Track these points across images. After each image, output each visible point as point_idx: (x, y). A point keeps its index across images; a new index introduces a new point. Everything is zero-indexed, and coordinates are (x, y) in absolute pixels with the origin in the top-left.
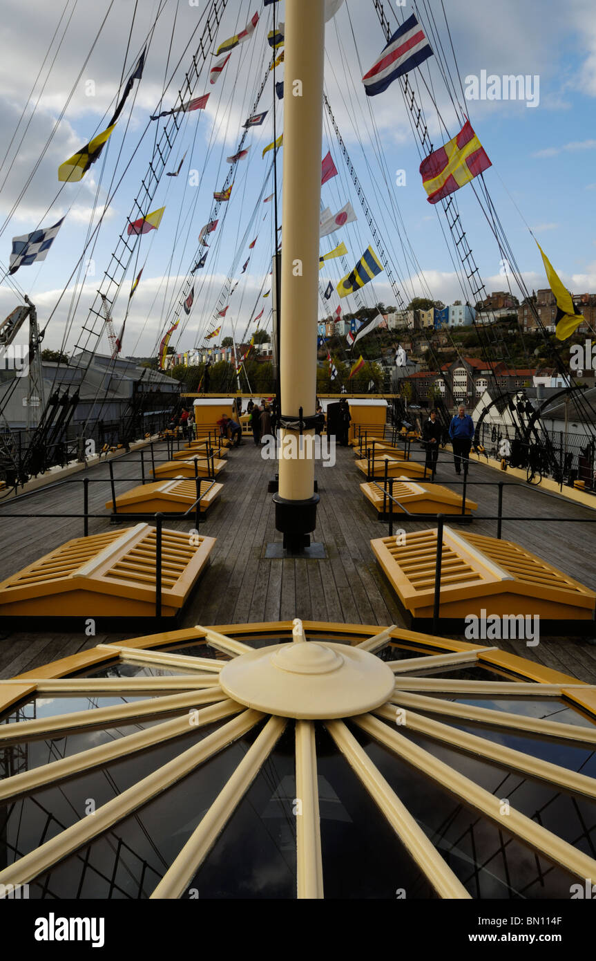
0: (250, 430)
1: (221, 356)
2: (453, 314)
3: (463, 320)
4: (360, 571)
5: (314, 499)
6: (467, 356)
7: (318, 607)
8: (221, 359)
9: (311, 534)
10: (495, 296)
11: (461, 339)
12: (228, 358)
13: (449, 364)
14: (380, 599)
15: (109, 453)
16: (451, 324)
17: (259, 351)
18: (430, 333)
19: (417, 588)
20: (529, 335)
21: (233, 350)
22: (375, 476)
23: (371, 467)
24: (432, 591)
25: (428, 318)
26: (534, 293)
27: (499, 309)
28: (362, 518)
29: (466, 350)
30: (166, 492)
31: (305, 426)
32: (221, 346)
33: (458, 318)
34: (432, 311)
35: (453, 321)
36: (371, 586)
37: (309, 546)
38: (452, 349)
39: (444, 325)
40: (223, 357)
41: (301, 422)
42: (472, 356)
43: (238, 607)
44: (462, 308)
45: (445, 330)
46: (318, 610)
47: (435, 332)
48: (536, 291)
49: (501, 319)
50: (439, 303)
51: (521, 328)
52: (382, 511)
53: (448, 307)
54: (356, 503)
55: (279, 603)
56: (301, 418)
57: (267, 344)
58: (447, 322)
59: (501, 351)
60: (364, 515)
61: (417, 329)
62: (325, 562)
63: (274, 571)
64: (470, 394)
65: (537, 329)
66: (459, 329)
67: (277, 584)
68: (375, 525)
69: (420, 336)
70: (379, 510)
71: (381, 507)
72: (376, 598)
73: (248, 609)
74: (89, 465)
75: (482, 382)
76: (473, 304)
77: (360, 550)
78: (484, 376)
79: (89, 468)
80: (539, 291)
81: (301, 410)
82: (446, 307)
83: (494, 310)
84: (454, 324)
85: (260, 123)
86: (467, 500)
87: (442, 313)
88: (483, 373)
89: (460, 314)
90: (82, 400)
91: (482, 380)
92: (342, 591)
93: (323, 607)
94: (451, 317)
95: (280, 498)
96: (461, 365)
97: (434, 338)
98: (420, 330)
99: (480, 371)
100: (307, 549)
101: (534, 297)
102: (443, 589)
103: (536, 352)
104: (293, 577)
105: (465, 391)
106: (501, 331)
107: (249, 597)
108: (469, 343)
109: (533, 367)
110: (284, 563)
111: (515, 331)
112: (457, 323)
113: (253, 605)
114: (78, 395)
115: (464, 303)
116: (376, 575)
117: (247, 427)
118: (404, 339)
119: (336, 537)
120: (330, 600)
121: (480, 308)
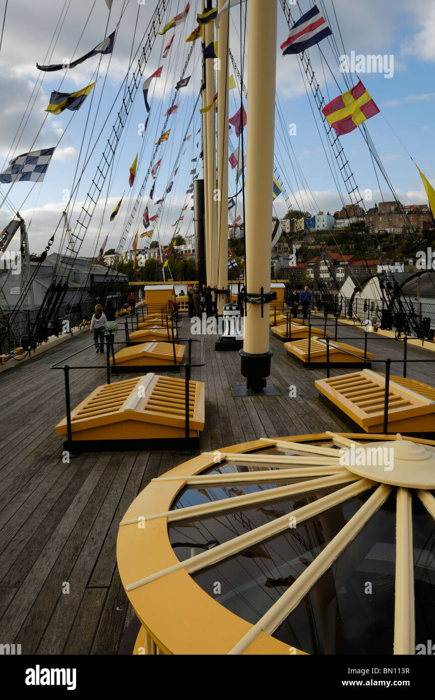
0: (186, 307)
1: (150, 255)
2: (318, 221)
3: (326, 226)
4: (309, 402)
5: (269, 353)
6: (329, 251)
7: (291, 429)
8: (150, 257)
9: (266, 378)
10: (348, 208)
11: (325, 239)
12: (155, 256)
13: (316, 258)
14: (332, 421)
15: (86, 326)
16: (316, 229)
17: (177, 250)
18: (301, 235)
19: (368, 412)
20: (373, 236)
21: (159, 250)
22: (292, 337)
23: (289, 331)
24: (382, 413)
25: (301, 224)
26: (376, 205)
27: (352, 217)
28: (292, 367)
29: (328, 247)
30: (150, 351)
31: (264, 300)
32: (149, 248)
33: (321, 224)
34: (303, 219)
35: (318, 227)
36: (322, 413)
37: (265, 387)
38: (319, 247)
39: (312, 229)
40: (152, 256)
41: (262, 297)
42: (333, 251)
43: (234, 430)
44: (325, 216)
45: (313, 233)
46: (292, 430)
47: (305, 235)
48: (377, 204)
49: (352, 225)
50: (307, 213)
51: (367, 231)
52: (307, 361)
53: (314, 216)
54: (282, 357)
55: (262, 427)
56: (262, 294)
57: (184, 245)
58: (314, 227)
59: (353, 247)
60: (292, 365)
61: (292, 233)
62: (281, 397)
63: (247, 405)
64: (332, 279)
65: (379, 231)
66: (323, 232)
67: (254, 413)
68: (304, 372)
69: (295, 238)
70: (304, 361)
71: (306, 359)
72: (329, 421)
73: (241, 431)
74: (74, 335)
75: (340, 271)
76: (332, 214)
77: (301, 389)
78: (342, 266)
79: (74, 337)
80: (380, 203)
81: (262, 289)
82: (312, 216)
83: (348, 217)
84: (319, 229)
85: (186, 85)
86: (367, 353)
87: (310, 221)
88: (341, 263)
89: (324, 221)
90: (71, 288)
91: (340, 269)
92: (303, 417)
93: (295, 428)
94: (317, 223)
95: (244, 352)
96: (325, 257)
97: (305, 238)
98: (294, 233)
99: (339, 262)
100: (264, 388)
101: (376, 208)
102: (390, 412)
103: (379, 248)
104: (263, 408)
105: (329, 277)
106: (351, 233)
107: (238, 422)
108: (331, 243)
109: (377, 259)
110: (252, 399)
111: (364, 233)
112: (321, 228)
113: (244, 429)
114: (67, 284)
115: (325, 213)
116: (321, 405)
117: (185, 305)
118: (283, 240)
119: (279, 380)
120: (297, 423)
121: (336, 216)
